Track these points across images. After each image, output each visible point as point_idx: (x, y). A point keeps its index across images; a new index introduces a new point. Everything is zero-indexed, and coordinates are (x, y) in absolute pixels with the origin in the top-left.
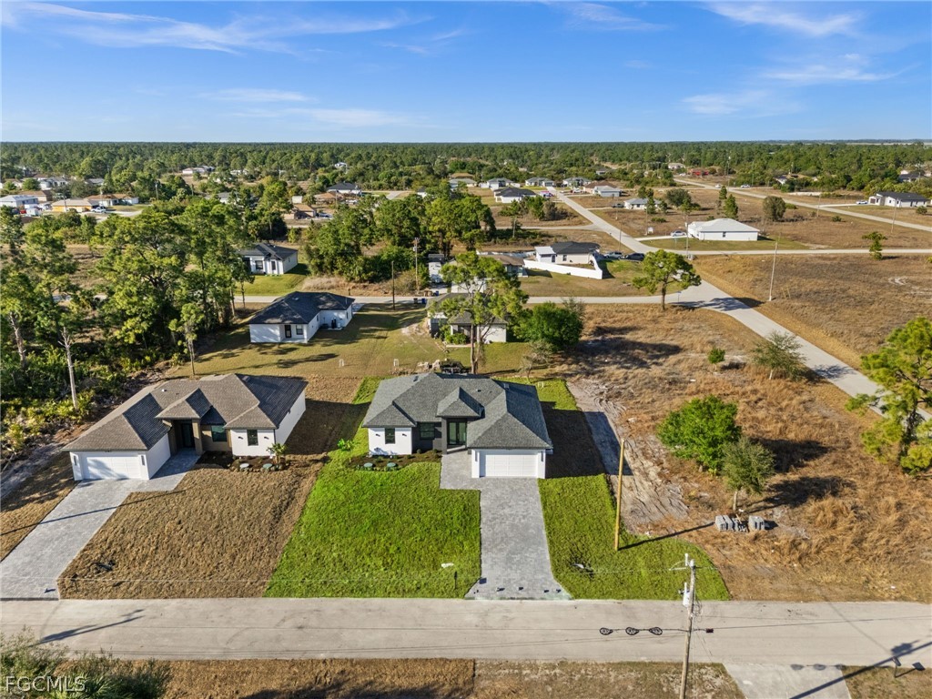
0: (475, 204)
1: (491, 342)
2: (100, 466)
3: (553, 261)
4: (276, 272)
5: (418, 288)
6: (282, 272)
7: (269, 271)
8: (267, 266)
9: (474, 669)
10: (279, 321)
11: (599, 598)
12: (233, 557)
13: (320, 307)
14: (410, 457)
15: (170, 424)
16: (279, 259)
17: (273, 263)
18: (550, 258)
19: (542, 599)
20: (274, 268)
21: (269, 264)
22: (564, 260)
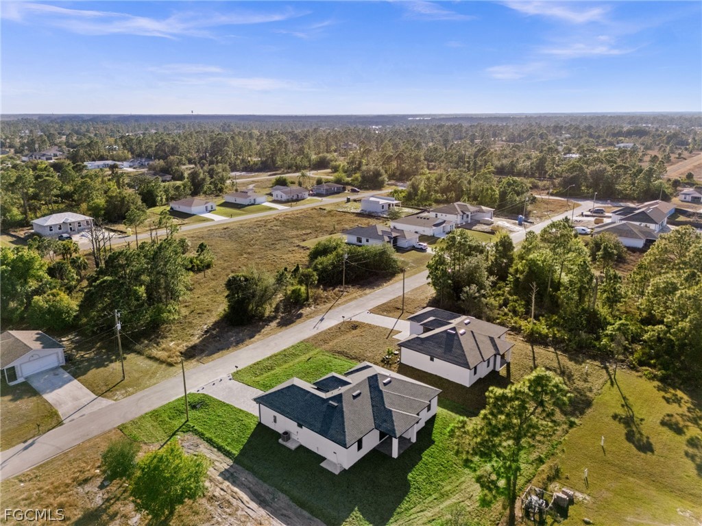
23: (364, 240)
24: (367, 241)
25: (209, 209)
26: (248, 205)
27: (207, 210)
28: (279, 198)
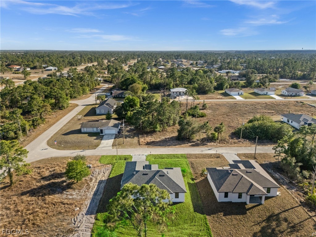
23: (290, 121)
24: (292, 122)
25: (240, 94)
26: (262, 95)
27: (238, 94)
28: (284, 94)
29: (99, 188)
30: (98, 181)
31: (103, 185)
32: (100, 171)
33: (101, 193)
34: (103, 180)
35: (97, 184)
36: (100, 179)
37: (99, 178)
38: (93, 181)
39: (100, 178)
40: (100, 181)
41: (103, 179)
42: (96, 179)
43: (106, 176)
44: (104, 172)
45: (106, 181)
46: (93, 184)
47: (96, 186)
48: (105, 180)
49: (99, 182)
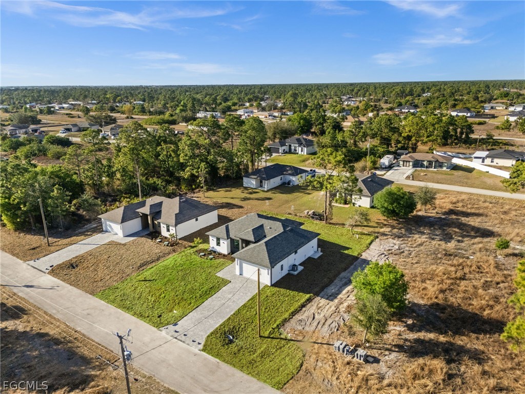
0: (436, 120)
1: (360, 206)
2: (110, 227)
3: (483, 162)
4: (303, 153)
5: (368, 169)
6: (305, 154)
7: (300, 153)
8: (299, 150)
9: (116, 361)
10: (256, 177)
11: (212, 356)
12: (111, 277)
13: (284, 173)
14: (224, 255)
15: (141, 215)
16: (305, 146)
17: (302, 148)
18: (481, 160)
19: (188, 344)
20: (302, 151)
21: (300, 149)
22: (492, 162)
29: (341, 287)
30: (336, 301)
31: (332, 289)
32: (320, 326)
33: (342, 279)
34: (327, 299)
35: (340, 296)
36: (331, 303)
37: (330, 307)
38: (345, 304)
39: (328, 306)
40: (332, 300)
41: (323, 302)
42: (337, 307)
43: (314, 307)
44: (314, 318)
45: (321, 295)
46: (349, 299)
47: (344, 292)
48: (322, 297)
49: (336, 297)
